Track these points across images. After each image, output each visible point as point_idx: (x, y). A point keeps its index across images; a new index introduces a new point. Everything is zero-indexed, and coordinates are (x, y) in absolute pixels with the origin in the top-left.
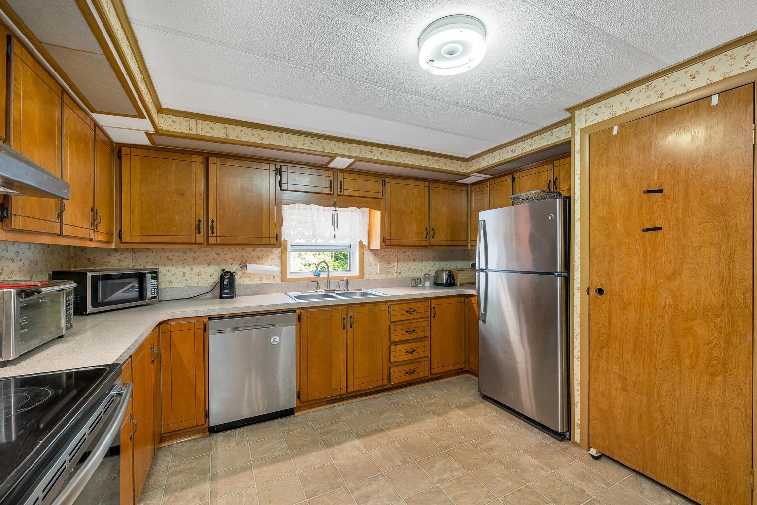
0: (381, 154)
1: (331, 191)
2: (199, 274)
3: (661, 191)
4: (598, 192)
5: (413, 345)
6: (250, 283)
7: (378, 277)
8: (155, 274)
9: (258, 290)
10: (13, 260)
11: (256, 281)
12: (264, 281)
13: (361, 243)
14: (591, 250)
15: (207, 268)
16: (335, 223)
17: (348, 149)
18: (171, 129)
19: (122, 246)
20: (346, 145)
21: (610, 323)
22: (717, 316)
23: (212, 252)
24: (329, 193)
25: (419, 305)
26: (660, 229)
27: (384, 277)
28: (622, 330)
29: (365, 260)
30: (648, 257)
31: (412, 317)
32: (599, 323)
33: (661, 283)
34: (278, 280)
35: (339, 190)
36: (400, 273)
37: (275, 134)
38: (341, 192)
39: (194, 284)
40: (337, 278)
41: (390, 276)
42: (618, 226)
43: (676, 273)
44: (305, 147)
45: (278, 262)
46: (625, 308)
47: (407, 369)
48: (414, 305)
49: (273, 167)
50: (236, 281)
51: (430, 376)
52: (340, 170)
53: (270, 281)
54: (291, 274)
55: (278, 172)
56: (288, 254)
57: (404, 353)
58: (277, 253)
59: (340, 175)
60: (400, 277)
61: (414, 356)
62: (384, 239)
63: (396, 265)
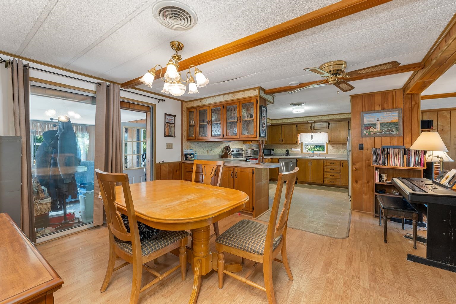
0: (321, 118)
2: (283, 150)
5: (333, 174)
7: (334, 154)
8: (273, 150)
11: (295, 153)
12: (297, 153)
13: (326, 142)
15: (284, 149)
16: (312, 138)
19: (268, 144)
20: (310, 118)
23: (283, 146)
24: (310, 129)
25: (336, 162)
27: (336, 154)
29: (328, 148)
31: (332, 165)
34: (300, 153)
35: (313, 128)
36: (343, 153)
40: (316, 153)
41: (339, 154)
44: (299, 121)
45: (300, 148)
47: (331, 181)
48: (334, 162)
49: (295, 125)
50: (290, 152)
51: (341, 185)
52: (313, 123)
53: (298, 153)
54: (304, 152)
55: (297, 126)
56: (303, 146)
57: (329, 175)
58: (300, 146)
59: (314, 124)
60: (343, 154)
61: (334, 177)
62: (329, 141)
63: (341, 150)
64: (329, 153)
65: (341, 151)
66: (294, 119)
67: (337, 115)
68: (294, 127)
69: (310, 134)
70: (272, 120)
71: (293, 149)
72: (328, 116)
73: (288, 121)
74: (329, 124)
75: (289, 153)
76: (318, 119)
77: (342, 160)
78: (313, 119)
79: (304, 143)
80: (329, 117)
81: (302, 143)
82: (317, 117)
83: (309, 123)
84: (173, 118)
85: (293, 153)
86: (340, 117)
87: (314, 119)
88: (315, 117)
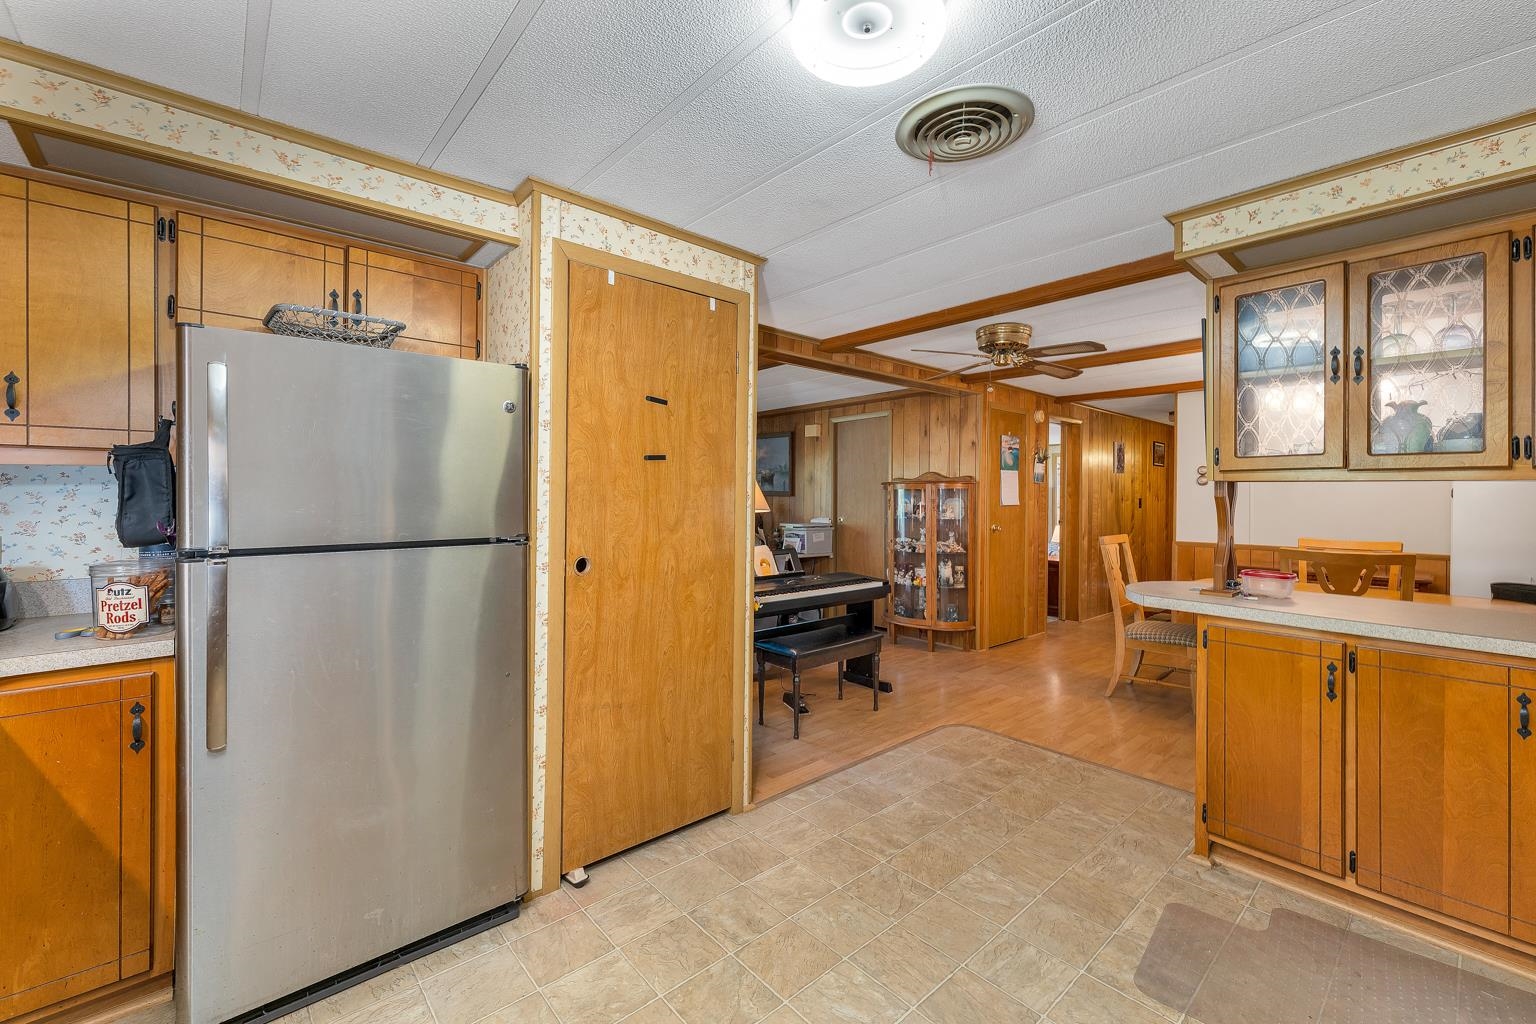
3: (665, 402)
4: (582, 378)
14: (569, 488)
21: (599, 619)
22: (712, 572)
26: (663, 458)
28: (617, 625)
30: (651, 499)
32: (582, 625)
33: (664, 539)
42: (613, 446)
43: (679, 522)
46: (621, 586)
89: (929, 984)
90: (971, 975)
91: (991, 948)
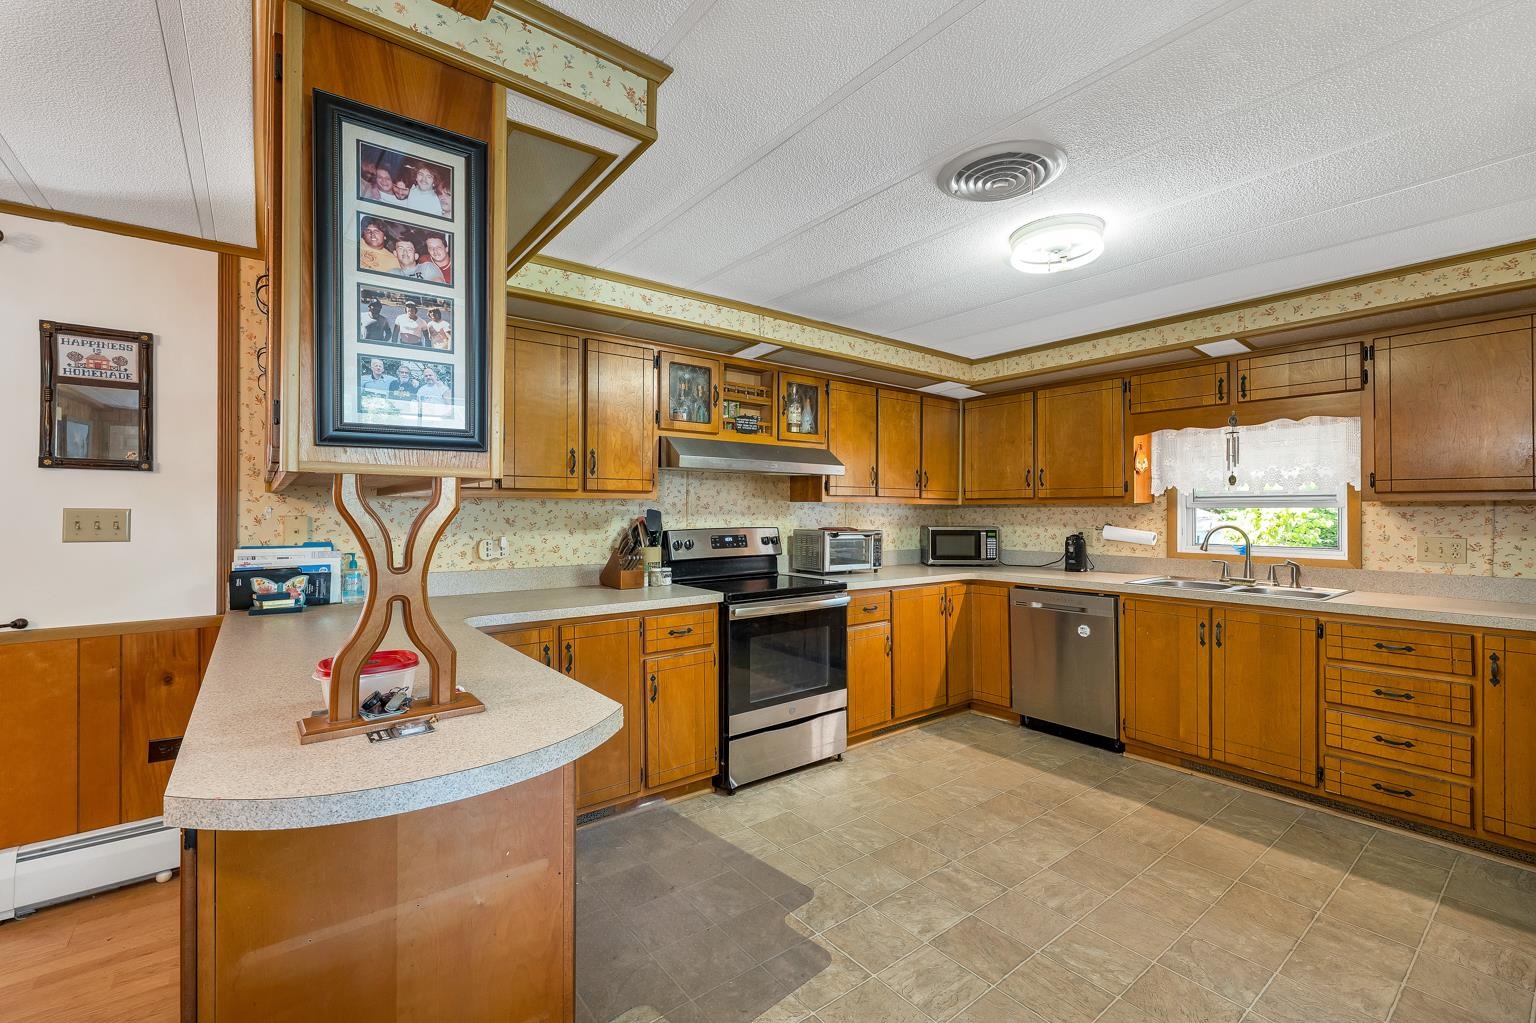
1: (1221, 398)
6: (1116, 554)
7: (1417, 568)
8: (993, 533)
9: (1129, 565)
10: (883, 515)
11: (1126, 553)
12: (1141, 555)
13: (1350, 488)
15: (1063, 531)
16: (1232, 455)
17: (1213, 325)
18: (982, 378)
19: (966, 503)
20: (1208, 321)
24: (1219, 402)
25: (1428, 638)
27: (1436, 569)
29: (1369, 525)
31: (1392, 659)
34: (1163, 555)
35: (1240, 393)
36: (1507, 566)
37: (1088, 345)
38: (1244, 396)
39: (1048, 550)
41: (1461, 570)
44: (1133, 349)
45: (1162, 526)
47: (1382, 778)
48: (1409, 638)
49: (1118, 383)
50: (1093, 550)
51: (1479, 829)
52: (1242, 356)
53: (1148, 555)
54: (1184, 546)
55: (1126, 388)
56: (1181, 512)
57: (1370, 737)
58: (1159, 510)
59: (1243, 364)
60: (1500, 572)
61: (1407, 756)
62: (1372, 480)
63: (1486, 542)
64: (1372, 562)
65: (1487, 551)
66: (1102, 341)
67: (1438, 272)
68: (1111, 398)
69: (1222, 434)
70: (971, 362)
71: (1109, 532)
72: (1352, 290)
73: (1065, 361)
74: (1367, 354)
75: (1089, 551)
76: (1267, 322)
77: (1489, 632)
78: (1231, 324)
79: (1184, 491)
80: (1358, 296)
81: (1171, 495)
82: (1263, 308)
83: (1205, 359)
84: (131, 354)
85: (1112, 552)
86: (1464, 286)
87: (1236, 328)
88: (1247, 312)
89: (1027, 970)
90: (985, 977)
91: (961, 1004)
